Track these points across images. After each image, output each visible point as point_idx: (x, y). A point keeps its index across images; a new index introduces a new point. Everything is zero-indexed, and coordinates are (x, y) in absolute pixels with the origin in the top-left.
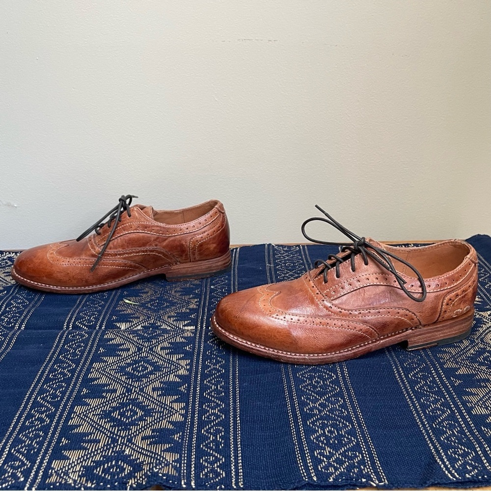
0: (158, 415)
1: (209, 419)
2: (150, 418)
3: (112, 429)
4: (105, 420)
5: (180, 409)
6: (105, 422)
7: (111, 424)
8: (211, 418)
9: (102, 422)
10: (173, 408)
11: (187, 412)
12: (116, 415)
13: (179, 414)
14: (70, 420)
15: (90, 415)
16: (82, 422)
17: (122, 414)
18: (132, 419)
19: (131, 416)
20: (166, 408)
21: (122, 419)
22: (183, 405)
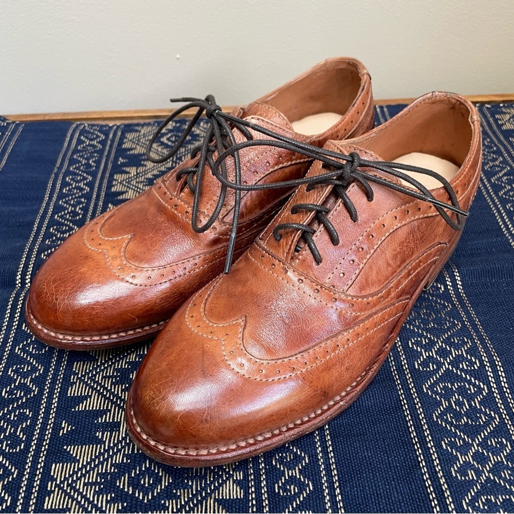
0: (197, 485)
1: (285, 490)
2: (184, 492)
4: (107, 496)
5: (233, 470)
6: (107, 502)
7: (118, 507)
8: (290, 491)
9: (102, 501)
11: (246, 476)
12: (124, 485)
13: (234, 482)
14: (47, 498)
15: (80, 486)
16: (68, 502)
17: (134, 483)
18: (153, 494)
19: (152, 487)
21: (137, 495)
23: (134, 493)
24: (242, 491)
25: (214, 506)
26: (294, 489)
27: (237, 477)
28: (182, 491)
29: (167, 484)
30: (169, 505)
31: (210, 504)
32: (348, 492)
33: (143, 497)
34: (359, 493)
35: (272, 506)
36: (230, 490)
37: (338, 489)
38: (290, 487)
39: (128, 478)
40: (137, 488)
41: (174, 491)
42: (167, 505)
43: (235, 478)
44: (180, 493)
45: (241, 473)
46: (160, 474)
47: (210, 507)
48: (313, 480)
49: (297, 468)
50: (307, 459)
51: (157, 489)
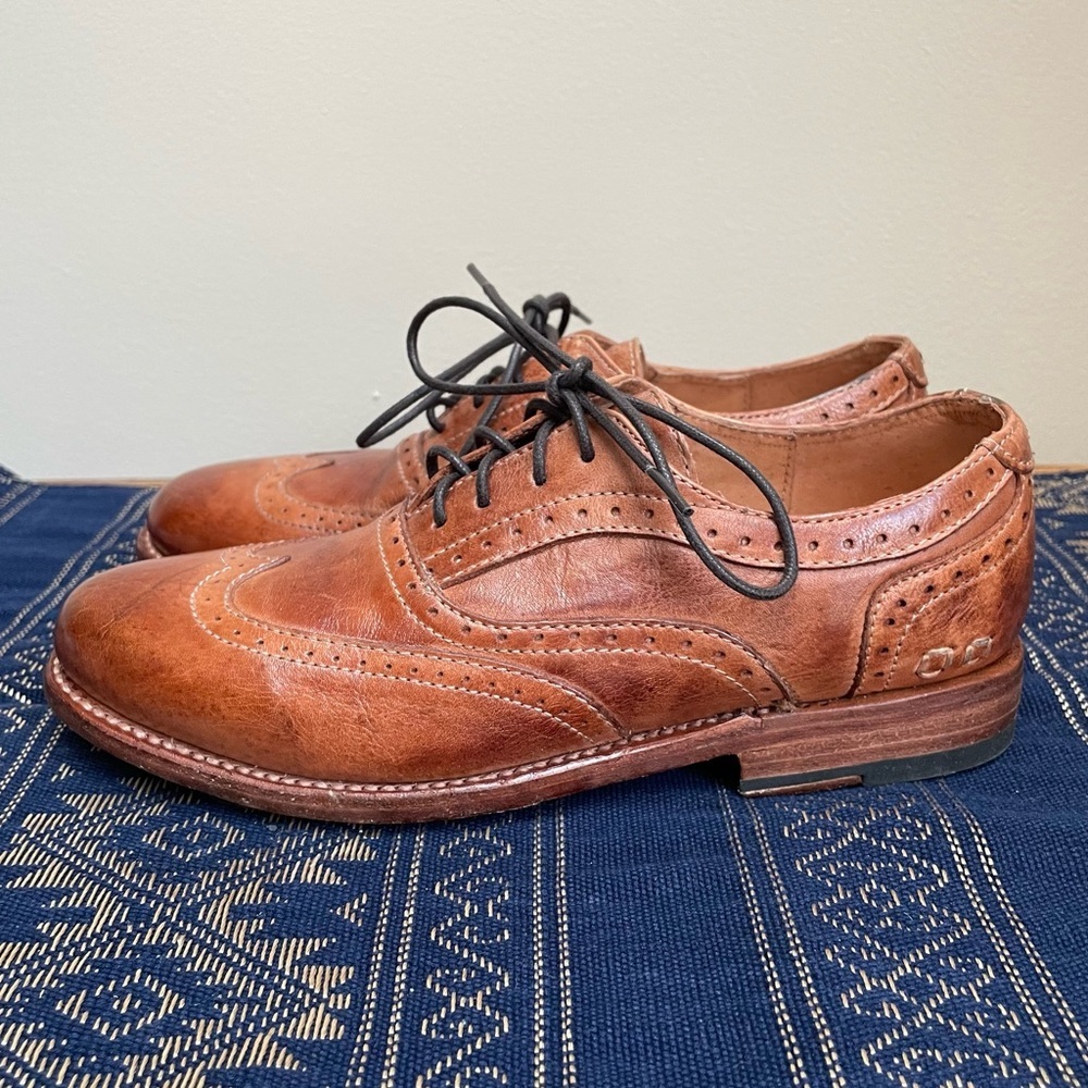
0: (239, 1013)
1: (445, 1031)
2: (207, 1023)
3: (47, 1066)
4: (26, 1027)
5: (331, 991)
6: (24, 1036)
7: (46, 1046)
8: (455, 1031)
10: (305, 988)
11: (359, 1003)
12: (71, 1009)
13: (327, 1010)
17: (96, 1008)
18: (133, 1026)
19: (134, 1016)
20: (277, 986)
21: (96, 1027)
22: (345, 974)
23: (90, 1022)
24: (342, 1028)
25: (269, 1049)
26: (465, 1029)
27: (335, 1005)
28: (202, 1022)
29: (170, 1011)
30: (165, 1045)
31: (261, 1044)
32: (591, 1038)
33: (109, 1032)
34: (618, 1040)
35: (405, 1056)
36: (313, 1025)
37: (569, 1031)
38: (457, 1026)
39: (85, 998)
40: (98, 1015)
41: (184, 1023)
42: (161, 1045)
43: (331, 1006)
44: (198, 1025)
45: (349, 997)
46: (161, 995)
47: (259, 1050)
48: (514, 1015)
49: (480, 994)
50: (506, 979)
51: (146, 1019)
